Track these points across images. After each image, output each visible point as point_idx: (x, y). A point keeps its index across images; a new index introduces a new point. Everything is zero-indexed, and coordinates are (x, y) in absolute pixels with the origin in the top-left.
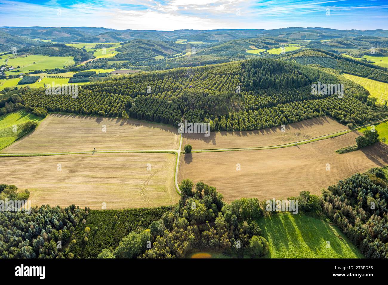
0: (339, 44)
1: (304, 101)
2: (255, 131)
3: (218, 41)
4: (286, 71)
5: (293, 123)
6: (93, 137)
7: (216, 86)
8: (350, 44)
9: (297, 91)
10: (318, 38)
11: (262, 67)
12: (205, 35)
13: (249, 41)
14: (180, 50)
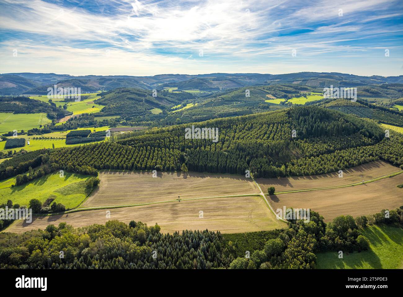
0: (367, 93)
1: (358, 147)
2: (324, 175)
3: (219, 89)
4: (333, 119)
5: (354, 166)
6: (164, 189)
7: (267, 135)
8: (377, 92)
9: (349, 139)
10: (339, 85)
11: (310, 115)
12: (201, 81)
13: (264, 89)
14: (177, 101)
